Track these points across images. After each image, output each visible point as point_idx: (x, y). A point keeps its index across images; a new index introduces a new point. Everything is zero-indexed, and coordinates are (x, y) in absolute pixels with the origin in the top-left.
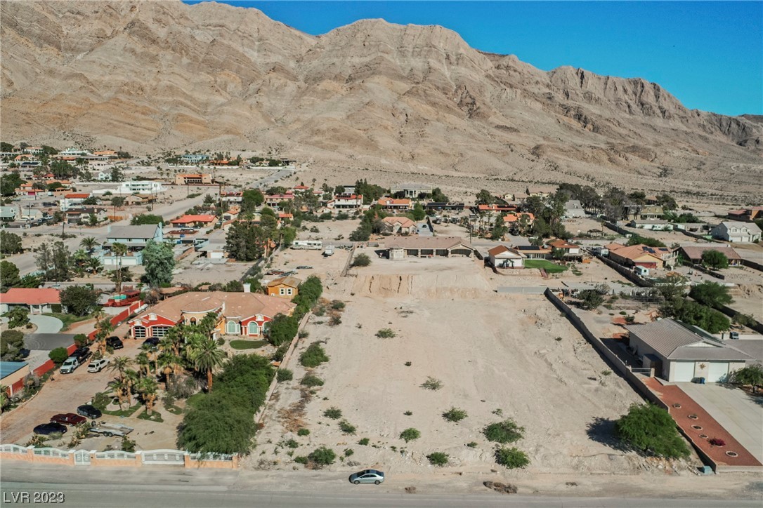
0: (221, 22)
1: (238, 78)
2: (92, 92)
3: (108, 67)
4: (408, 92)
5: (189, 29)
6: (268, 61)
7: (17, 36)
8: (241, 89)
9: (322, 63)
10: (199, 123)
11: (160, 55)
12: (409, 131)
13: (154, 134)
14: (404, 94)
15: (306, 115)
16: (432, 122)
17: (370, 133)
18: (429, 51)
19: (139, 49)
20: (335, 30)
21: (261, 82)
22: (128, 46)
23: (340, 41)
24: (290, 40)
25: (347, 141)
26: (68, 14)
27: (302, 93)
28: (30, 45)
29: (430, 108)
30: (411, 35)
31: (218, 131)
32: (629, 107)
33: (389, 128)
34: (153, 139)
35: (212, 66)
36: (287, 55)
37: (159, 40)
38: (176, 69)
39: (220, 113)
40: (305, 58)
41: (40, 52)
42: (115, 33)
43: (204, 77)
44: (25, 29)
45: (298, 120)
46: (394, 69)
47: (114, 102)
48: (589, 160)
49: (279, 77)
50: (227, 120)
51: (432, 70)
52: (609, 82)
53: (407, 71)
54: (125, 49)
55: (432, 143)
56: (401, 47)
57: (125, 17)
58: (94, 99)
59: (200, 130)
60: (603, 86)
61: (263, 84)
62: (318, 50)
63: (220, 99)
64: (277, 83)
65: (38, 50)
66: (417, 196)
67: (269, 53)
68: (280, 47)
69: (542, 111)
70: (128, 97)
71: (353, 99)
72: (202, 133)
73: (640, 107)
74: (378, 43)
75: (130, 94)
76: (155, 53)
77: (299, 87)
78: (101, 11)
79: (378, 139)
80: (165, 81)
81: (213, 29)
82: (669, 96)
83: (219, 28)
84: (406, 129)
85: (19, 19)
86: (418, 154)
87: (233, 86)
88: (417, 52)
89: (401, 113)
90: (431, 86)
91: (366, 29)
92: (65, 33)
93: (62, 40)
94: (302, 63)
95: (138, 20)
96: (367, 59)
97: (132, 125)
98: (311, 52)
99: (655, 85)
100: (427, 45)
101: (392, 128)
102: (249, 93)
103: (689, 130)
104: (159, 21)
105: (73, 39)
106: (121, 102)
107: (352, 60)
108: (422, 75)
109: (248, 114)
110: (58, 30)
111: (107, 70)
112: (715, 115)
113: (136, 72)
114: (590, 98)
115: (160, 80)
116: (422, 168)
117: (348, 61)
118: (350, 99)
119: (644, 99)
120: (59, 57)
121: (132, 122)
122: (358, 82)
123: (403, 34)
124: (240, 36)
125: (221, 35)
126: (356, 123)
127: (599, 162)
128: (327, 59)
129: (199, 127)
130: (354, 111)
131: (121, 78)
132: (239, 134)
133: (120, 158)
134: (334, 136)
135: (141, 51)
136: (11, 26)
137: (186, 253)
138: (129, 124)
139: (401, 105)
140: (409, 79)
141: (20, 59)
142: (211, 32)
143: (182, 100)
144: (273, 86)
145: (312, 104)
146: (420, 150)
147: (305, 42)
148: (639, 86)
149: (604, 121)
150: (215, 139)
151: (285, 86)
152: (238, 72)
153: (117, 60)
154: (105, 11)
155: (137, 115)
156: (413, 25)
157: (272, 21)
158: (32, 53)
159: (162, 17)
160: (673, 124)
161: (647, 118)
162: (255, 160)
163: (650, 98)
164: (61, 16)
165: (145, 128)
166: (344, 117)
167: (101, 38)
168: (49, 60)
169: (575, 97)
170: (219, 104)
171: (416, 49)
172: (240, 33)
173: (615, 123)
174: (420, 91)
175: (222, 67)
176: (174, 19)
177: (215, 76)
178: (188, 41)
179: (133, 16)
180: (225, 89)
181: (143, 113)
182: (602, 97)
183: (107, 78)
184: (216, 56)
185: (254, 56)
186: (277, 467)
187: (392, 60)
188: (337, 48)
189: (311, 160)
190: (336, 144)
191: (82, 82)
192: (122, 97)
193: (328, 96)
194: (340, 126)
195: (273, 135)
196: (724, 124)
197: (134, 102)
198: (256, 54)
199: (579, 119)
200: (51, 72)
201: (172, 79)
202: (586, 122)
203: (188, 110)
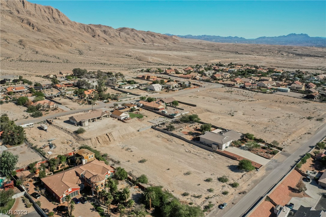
32: (48, 19)
48: (48, 47)
52: (37, 7)
60: (34, 8)
66: (12, 81)
69: (12, 21)
73: (53, 20)
82: (64, 15)
99: (57, 10)
103: (75, 31)
112: (82, 24)
114: (30, 14)
119: (54, 16)
127: (53, 48)
148: (51, 10)
149: (41, 26)
160: (69, 28)
161: (57, 24)
163: (56, 16)
169: (22, 13)
173: (47, 27)
182: (35, 13)
196: (86, 28)
199: (30, 25)
202: (33, 27)
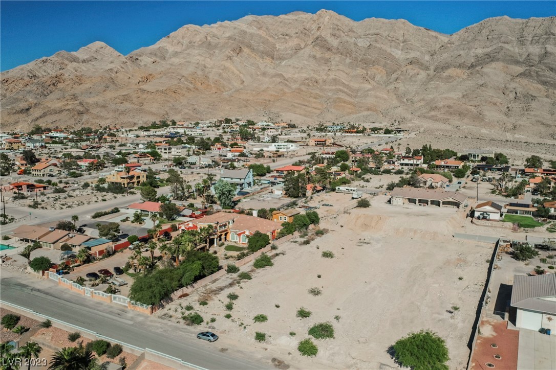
0: (377, 31)
1: (384, 70)
2: (286, 85)
3: (298, 68)
4: (521, 74)
5: (354, 39)
6: (408, 57)
7: (250, 53)
8: (385, 78)
9: (450, 56)
10: (350, 103)
11: (332, 58)
12: (516, 106)
13: (318, 112)
14: (517, 76)
15: (430, 96)
16: (539, 98)
17: (480, 108)
18: (547, 38)
19: (318, 56)
20: (465, 29)
21: (399, 72)
22: (312, 54)
23: (468, 37)
24: (428, 39)
25: (457, 115)
26: (281, 36)
27: (430, 79)
28: (257, 58)
29: (540, 86)
30: (532, 27)
31: (362, 109)
33: (498, 104)
34: (317, 115)
35: (366, 63)
36: (424, 51)
37: (332, 48)
38: (341, 67)
39: (366, 96)
40: (437, 52)
41: (262, 62)
42: (306, 45)
43: (360, 71)
44: (255, 48)
45: (423, 99)
46: (511, 56)
47: (297, 91)
49: (414, 68)
50: (370, 101)
51: (548, 55)
53: (524, 57)
54: (310, 56)
55: (535, 116)
56: (522, 37)
57: (313, 34)
58: (286, 90)
59: (349, 108)
61: (401, 74)
62: (449, 45)
63: (368, 86)
64: (412, 73)
65: (261, 61)
66: (479, 159)
67: (410, 51)
68: (419, 46)
70: (308, 87)
71: (470, 82)
72: (350, 111)
74: (500, 36)
75: (309, 85)
76: (328, 57)
77: (428, 75)
78: (300, 32)
79: (486, 113)
80: (332, 76)
81: (371, 37)
83: (374, 36)
84: (513, 105)
85: (252, 42)
86: (520, 125)
87: (379, 76)
88: (535, 40)
89: (511, 92)
90: (544, 68)
91: (491, 25)
92: (278, 48)
93: (275, 53)
94: (435, 57)
95: (321, 36)
96: (488, 50)
97: (306, 106)
98: (442, 48)
100: (546, 34)
101: (501, 104)
102: (390, 81)
104: (334, 35)
105: (281, 52)
106: (302, 91)
107: (476, 51)
108: (537, 59)
109: (385, 96)
110: (274, 47)
111: (297, 71)
113: (314, 71)
115: (329, 75)
116: (520, 136)
117: (472, 53)
118: (467, 82)
120: (272, 64)
121: (307, 104)
122: (478, 68)
123: (524, 26)
124: (389, 40)
125: (376, 41)
126: (470, 101)
128: (455, 52)
129: (349, 106)
130: (469, 92)
131: (305, 75)
132: (376, 111)
133: (289, 128)
134: (447, 112)
135: (320, 56)
136: (248, 47)
137: (263, 190)
138: (304, 105)
139: (513, 85)
140: (524, 63)
141: (249, 66)
142: (369, 40)
143: (341, 88)
144: (409, 75)
145: (436, 87)
146: (523, 121)
147: (440, 40)
150: (358, 115)
151: (418, 74)
152: (384, 66)
153: (304, 64)
154: (302, 32)
155: (311, 99)
156: (535, 18)
157: (415, 27)
158: (257, 62)
159: (337, 32)
162: (374, 130)
164: (276, 37)
165: (314, 108)
166: (461, 95)
167: (298, 49)
168: (266, 66)
170: (366, 89)
171: (535, 38)
172: (389, 38)
174: (532, 73)
175: (373, 63)
176: (344, 33)
177: (367, 70)
178: (352, 47)
179: (318, 33)
180: (373, 79)
181: (315, 98)
183: (296, 76)
184: (370, 56)
185: (398, 54)
186: (170, 319)
187: (512, 49)
188: (464, 43)
189: (422, 130)
190: (448, 117)
191: (281, 79)
192: (303, 88)
193: (450, 81)
194: (454, 104)
195: (400, 112)
197: (310, 90)
198: (400, 52)
200: (264, 74)
201: (337, 74)
203: (344, 94)
